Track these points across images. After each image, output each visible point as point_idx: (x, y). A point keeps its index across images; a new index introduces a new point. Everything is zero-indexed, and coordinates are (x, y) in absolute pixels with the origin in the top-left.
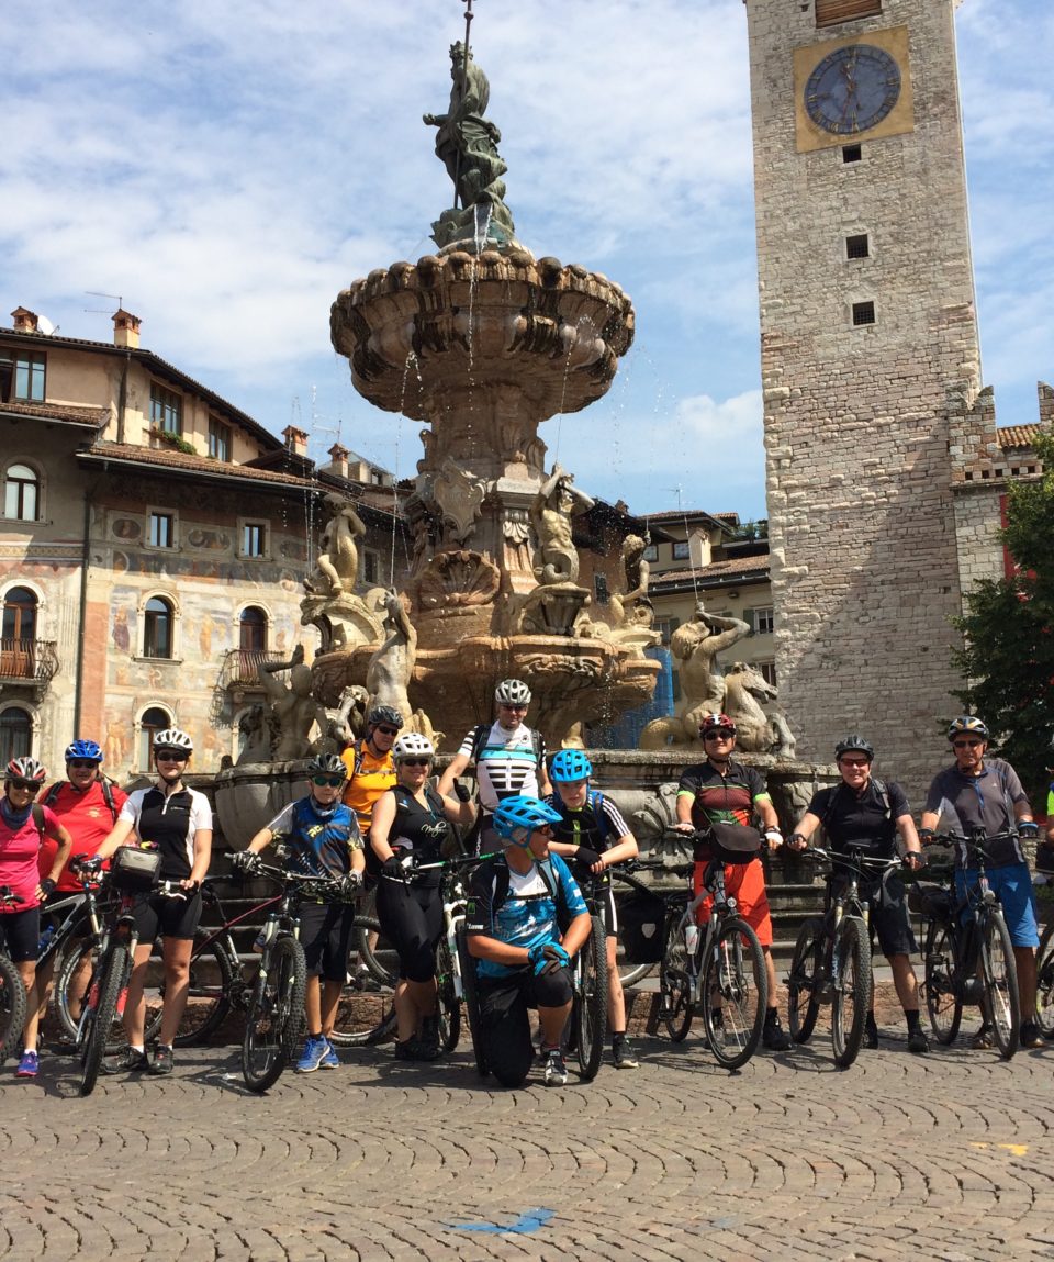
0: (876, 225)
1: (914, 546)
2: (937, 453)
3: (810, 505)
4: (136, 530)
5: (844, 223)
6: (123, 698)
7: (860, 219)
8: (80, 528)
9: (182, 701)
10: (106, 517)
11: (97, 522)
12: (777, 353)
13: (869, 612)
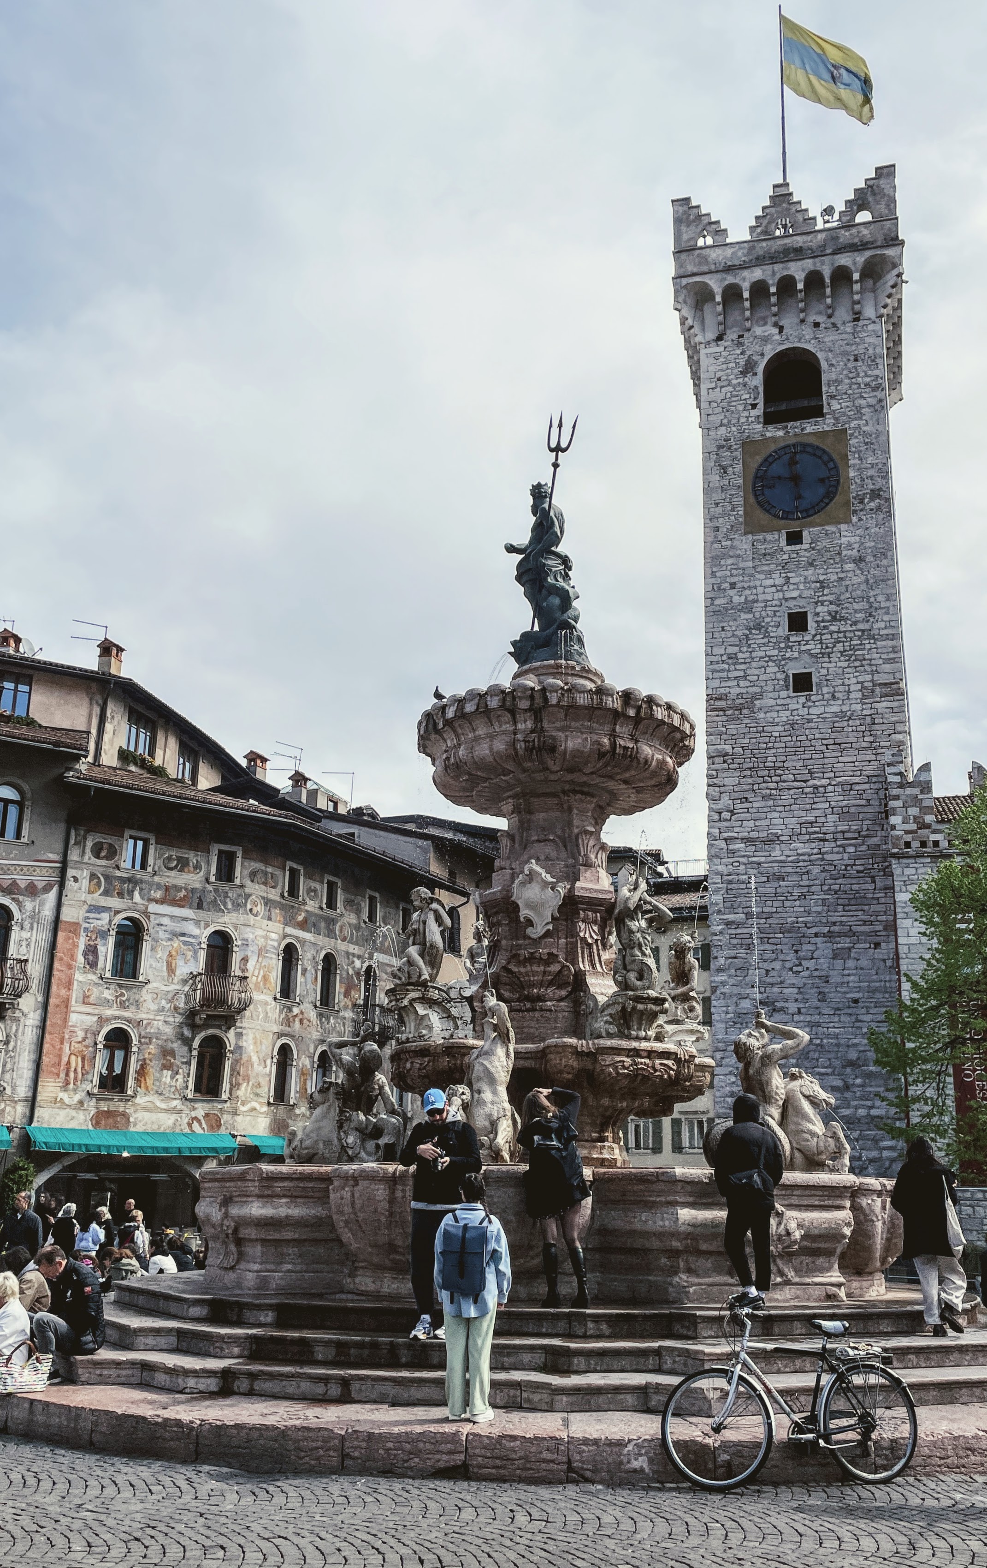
0: (816, 603)
1: (846, 902)
2: (869, 816)
3: (748, 857)
4: (112, 853)
5: (786, 599)
6: (89, 1017)
7: (800, 596)
8: (59, 846)
9: (145, 1022)
10: (85, 838)
11: (77, 843)
12: (721, 713)
13: (803, 962)
